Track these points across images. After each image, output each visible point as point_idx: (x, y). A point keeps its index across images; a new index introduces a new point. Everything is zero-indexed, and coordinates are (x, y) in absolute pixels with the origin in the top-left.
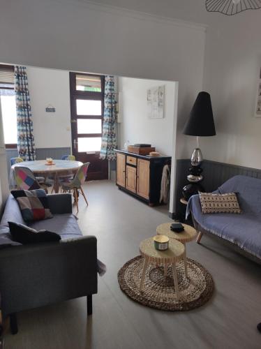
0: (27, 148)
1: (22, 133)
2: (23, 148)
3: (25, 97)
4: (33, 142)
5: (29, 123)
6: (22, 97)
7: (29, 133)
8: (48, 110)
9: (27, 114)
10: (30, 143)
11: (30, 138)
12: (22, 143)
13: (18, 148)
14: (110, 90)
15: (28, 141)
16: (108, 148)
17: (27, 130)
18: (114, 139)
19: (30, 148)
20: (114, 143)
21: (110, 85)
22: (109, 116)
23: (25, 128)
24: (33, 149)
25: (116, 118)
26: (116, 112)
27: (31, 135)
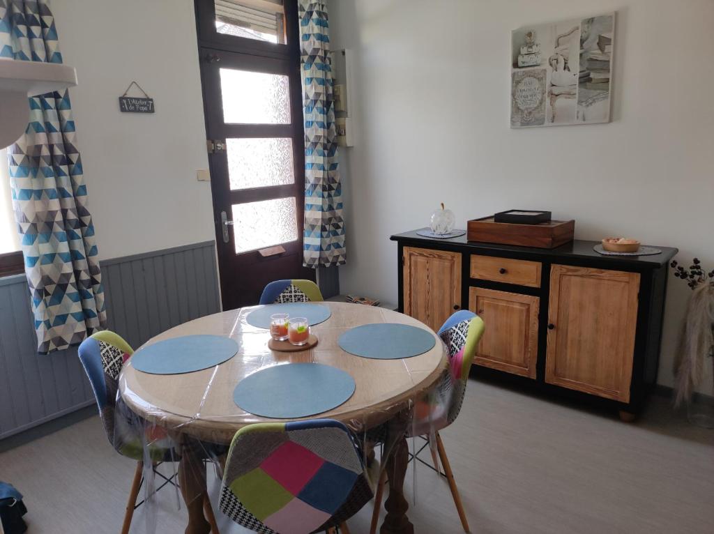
0: (68, 268)
1: (39, 206)
2: (48, 269)
3: (38, 42)
4: (91, 240)
5: (68, 162)
6: (24, 41)
7: (69, 203)
8: (129, 105)
9: (55, 124)
10: (78, 245)
11: (78, 224)
12: (45, 249)
13: (31, 274)
14: (321, 38)
15: (70, 237)
16: (323, 229)
17: (62, 194)
18: (337, 200)
19: (82, 265)
20: (339, 212)
21: (320, 23)
22: (322, 126)
23: (50, 183)
24: (92, 270)
25: (340, 132)
26: (339, 114)
27: (81, 212)
